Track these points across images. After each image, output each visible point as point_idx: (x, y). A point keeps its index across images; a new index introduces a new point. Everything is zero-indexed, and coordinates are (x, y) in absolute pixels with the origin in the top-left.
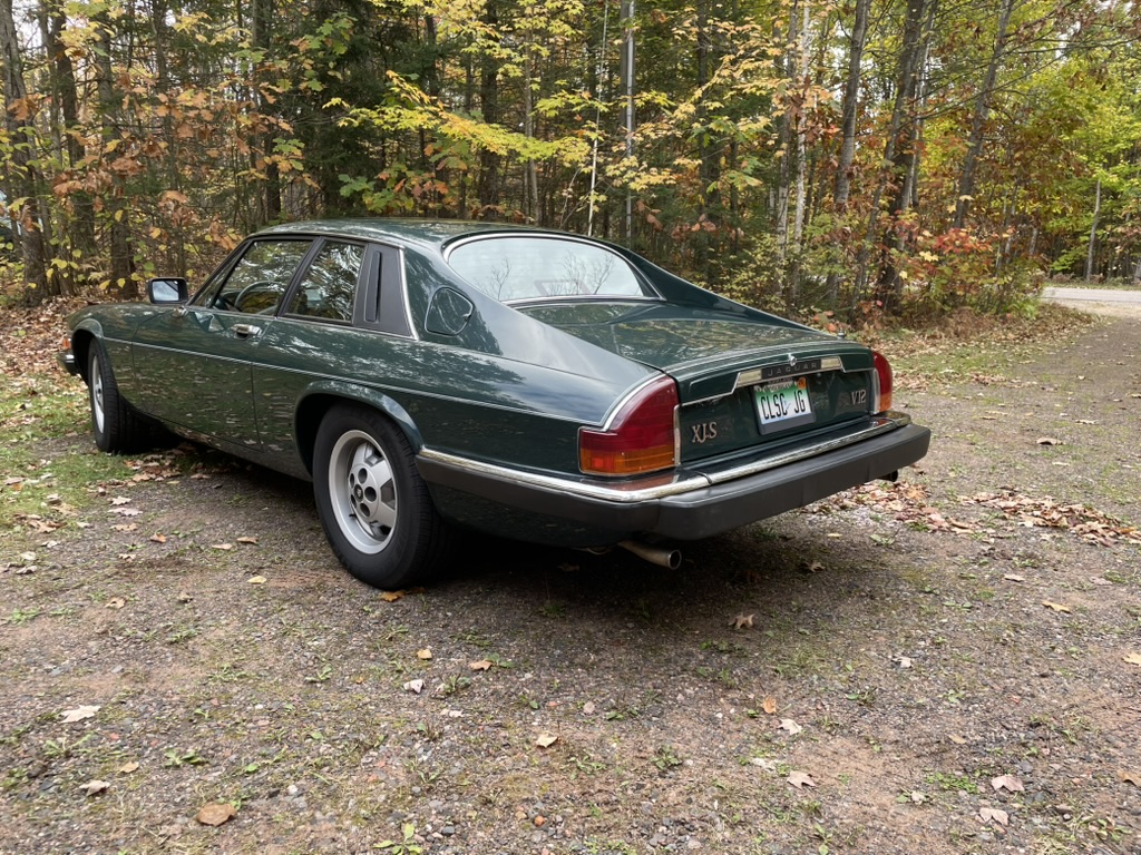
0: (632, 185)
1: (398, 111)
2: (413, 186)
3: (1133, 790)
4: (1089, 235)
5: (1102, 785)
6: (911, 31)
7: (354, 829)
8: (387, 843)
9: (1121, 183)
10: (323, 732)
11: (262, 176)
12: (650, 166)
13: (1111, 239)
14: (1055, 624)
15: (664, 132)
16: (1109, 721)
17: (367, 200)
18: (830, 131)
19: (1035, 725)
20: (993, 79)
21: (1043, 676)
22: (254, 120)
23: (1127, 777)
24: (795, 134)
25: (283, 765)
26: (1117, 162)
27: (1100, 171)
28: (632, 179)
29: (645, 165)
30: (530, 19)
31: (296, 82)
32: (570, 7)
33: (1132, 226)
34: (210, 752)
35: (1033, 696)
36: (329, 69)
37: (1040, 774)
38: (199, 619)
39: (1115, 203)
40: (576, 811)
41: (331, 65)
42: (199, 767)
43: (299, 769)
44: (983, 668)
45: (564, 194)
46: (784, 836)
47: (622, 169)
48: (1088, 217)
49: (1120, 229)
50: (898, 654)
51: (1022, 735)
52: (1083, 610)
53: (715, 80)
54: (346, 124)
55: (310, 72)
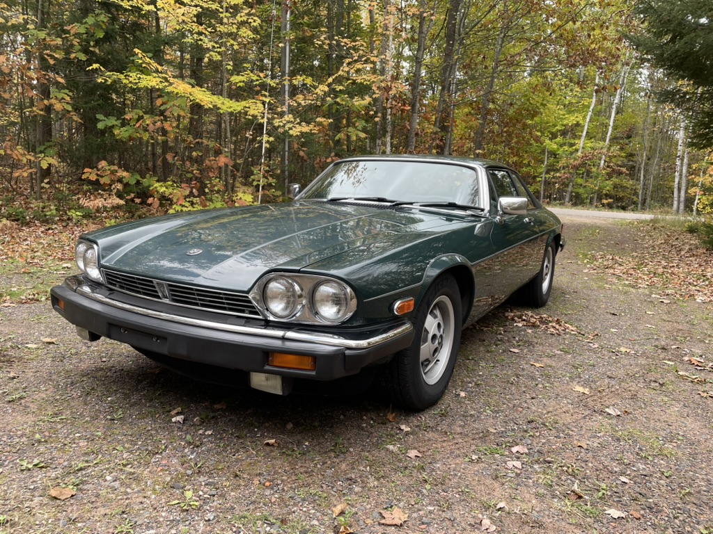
0: (291, 132)
1: (138, 76)
2: (148, 125)
3: (582, 450)
4: (541, 177)
5: (567, 449)
6: (448, 54)
7: (153, 496)
8: (176, 502)
9: (558, 149)
10: (123, 447)
11: (42, 113)
12: (301, 121)
13: (553, 180)
14: (537, 373)
15: (310, 101)
16: (568, 419)
17: (116, 132)
18: (405, 108)
19: (530, 422)
20: (492, 85)
21: (533, 398)
22: (39, 74)
23: (579, 444)
24: (385, 109)
25: (100, 465)
26: (556, 137)
27: (547, 141)
28: (290, 129)
29: (298, 120)
30: (226, 26)
31: (68, 52)
32: (252, 21)
33: (564, 173)
34: (49, 461)
35: (528, 408)
36: (91, 46)
37: (535, 445)
38: (26, 387)
39: (555, 160)
40: (288, 478)
41: (92, 43)
42: (44, 469)
43: (112, 467)
44: (503, 395)
45: (247, 135)
46: (407, 482)
47: (284, 122)
48: (541, 167)
49: (558, 174)
50: (458, 390)
51: (525, 427)
52: (550, 366)
53: (340, 73)
54: (103, 81)
55: (78, 47)
